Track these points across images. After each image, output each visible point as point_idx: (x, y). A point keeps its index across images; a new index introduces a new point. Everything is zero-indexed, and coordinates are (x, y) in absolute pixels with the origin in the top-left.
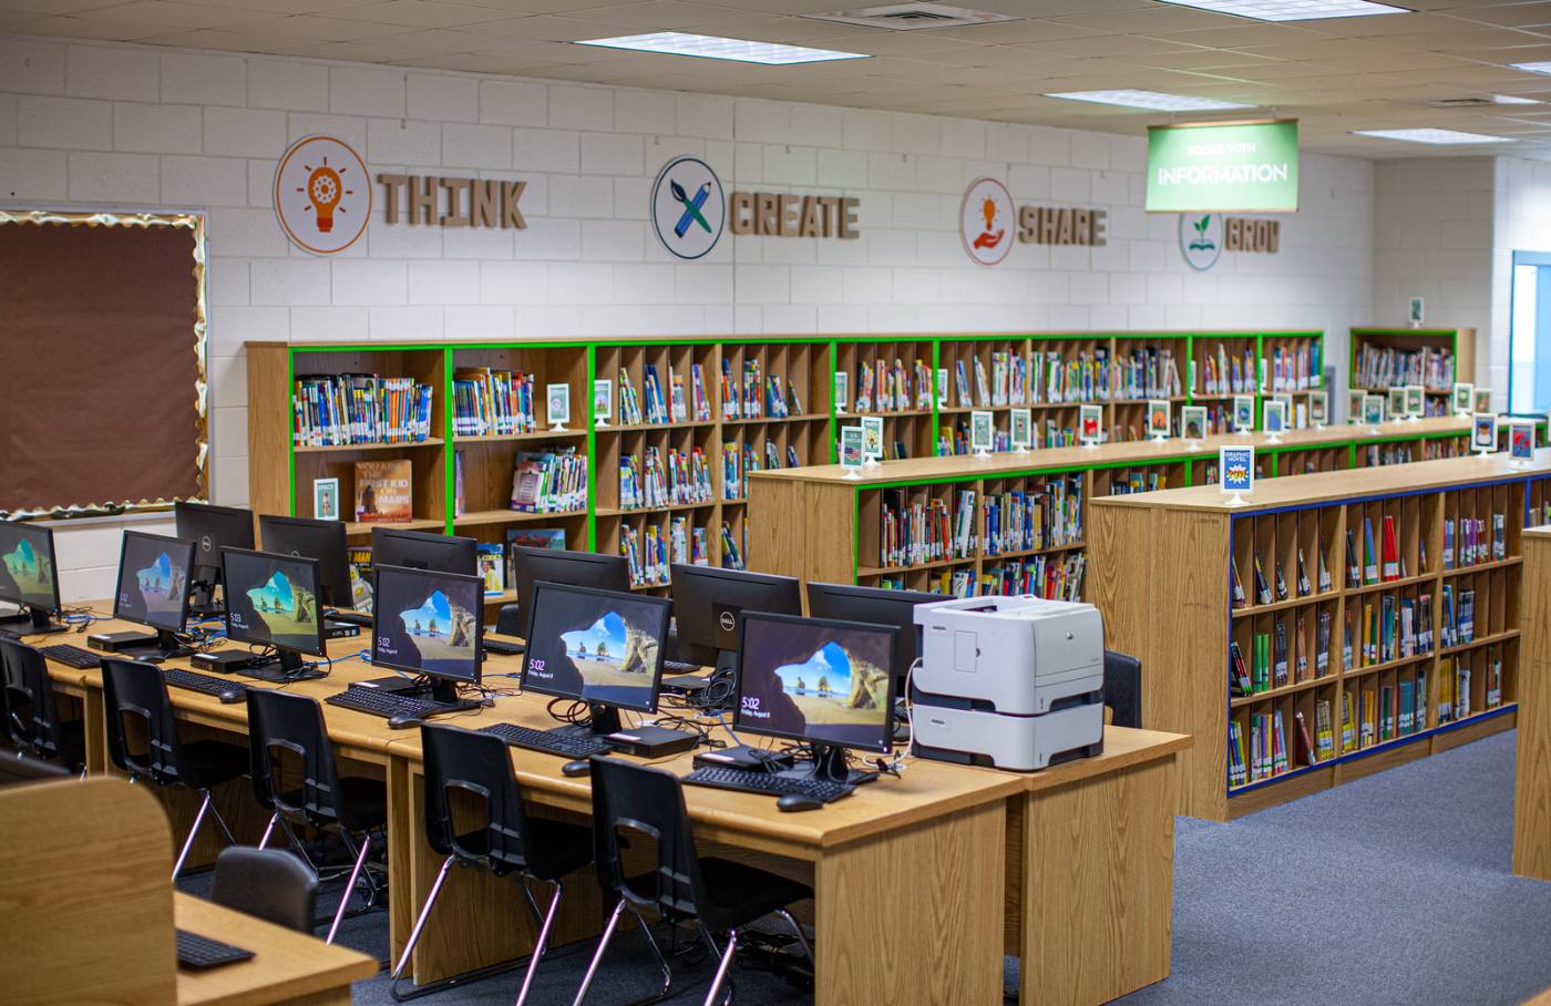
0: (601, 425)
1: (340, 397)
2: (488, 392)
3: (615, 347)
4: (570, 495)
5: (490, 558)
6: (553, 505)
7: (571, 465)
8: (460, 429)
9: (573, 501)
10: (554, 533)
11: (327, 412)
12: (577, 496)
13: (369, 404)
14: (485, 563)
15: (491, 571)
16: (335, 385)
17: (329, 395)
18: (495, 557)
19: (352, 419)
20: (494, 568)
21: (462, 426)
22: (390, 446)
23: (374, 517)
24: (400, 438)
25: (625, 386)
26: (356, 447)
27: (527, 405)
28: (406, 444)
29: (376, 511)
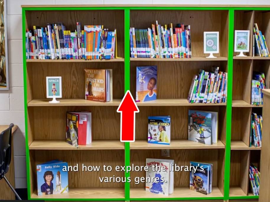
0: (242, 56)
1: (55, 34)
2: (157, 34)
3: (252, 11)
4: (214, 94)
5: (163, 124)
6: (202, 99)
7: (216, 78)
8: (138, 54)
9: (216, 98)
10: (207, 114)
11: (48, 41)
12: (220, 95)
13: (74, 38)
14: (160, 127)
15: (163, 131)
16: (52, 28)
17: (49, 33)
18: (166, 124)
19: (62, 46)
20: (165, 130)
21: (139, 52)
22: (87, 61)
23: (92, 98)
24: (95, 57)
25: (257, 34)
26: (65, 61)
27: (186, 42)
28: (99, 60)
29: (92, 95)
